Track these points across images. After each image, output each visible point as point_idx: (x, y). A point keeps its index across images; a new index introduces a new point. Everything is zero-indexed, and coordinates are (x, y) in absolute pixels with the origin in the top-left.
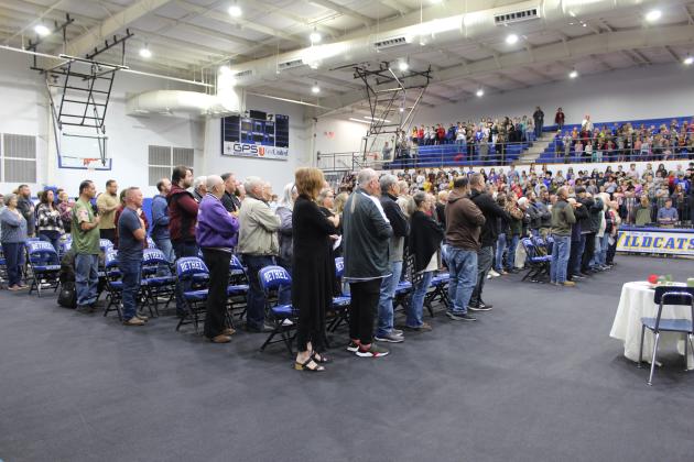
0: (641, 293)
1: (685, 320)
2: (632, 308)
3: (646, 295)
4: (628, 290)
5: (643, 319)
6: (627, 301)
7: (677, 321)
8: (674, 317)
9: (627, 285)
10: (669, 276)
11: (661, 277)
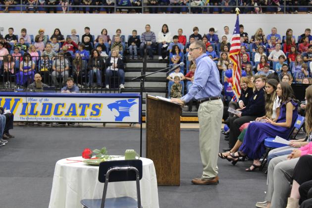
0: (79, 171)
1: (125, 197)
2: (69, 190)
3: (85, 173)
4: (62, 167)
5: (82, 202)
6: (63, 182)
7: (118, 199)
8: (115, 196)
9: (61, 163)
10: (104, 148)
11: (94, 151)
